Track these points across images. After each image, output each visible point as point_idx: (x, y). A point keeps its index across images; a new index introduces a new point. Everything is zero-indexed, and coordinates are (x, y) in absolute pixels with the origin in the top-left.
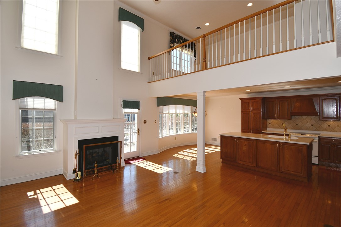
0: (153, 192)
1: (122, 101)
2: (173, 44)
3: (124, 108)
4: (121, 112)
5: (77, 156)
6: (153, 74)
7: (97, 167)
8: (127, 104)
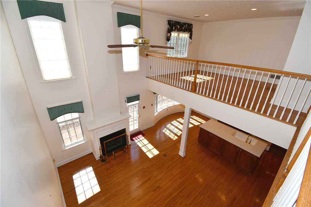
0: (150, 179)
1: (126, 98)
2: (170, 34)
3: (128, 102)
4: (126, 105)
5: (101, 150)
6: (150, 67)
7: (114, 154)
8: (130, 99)
